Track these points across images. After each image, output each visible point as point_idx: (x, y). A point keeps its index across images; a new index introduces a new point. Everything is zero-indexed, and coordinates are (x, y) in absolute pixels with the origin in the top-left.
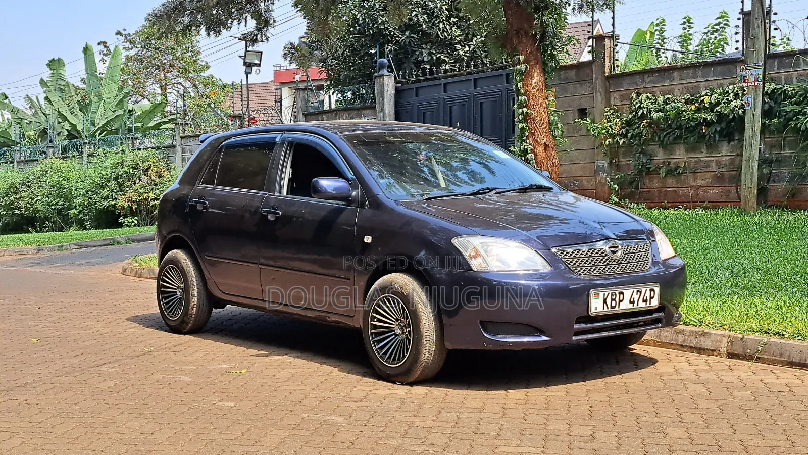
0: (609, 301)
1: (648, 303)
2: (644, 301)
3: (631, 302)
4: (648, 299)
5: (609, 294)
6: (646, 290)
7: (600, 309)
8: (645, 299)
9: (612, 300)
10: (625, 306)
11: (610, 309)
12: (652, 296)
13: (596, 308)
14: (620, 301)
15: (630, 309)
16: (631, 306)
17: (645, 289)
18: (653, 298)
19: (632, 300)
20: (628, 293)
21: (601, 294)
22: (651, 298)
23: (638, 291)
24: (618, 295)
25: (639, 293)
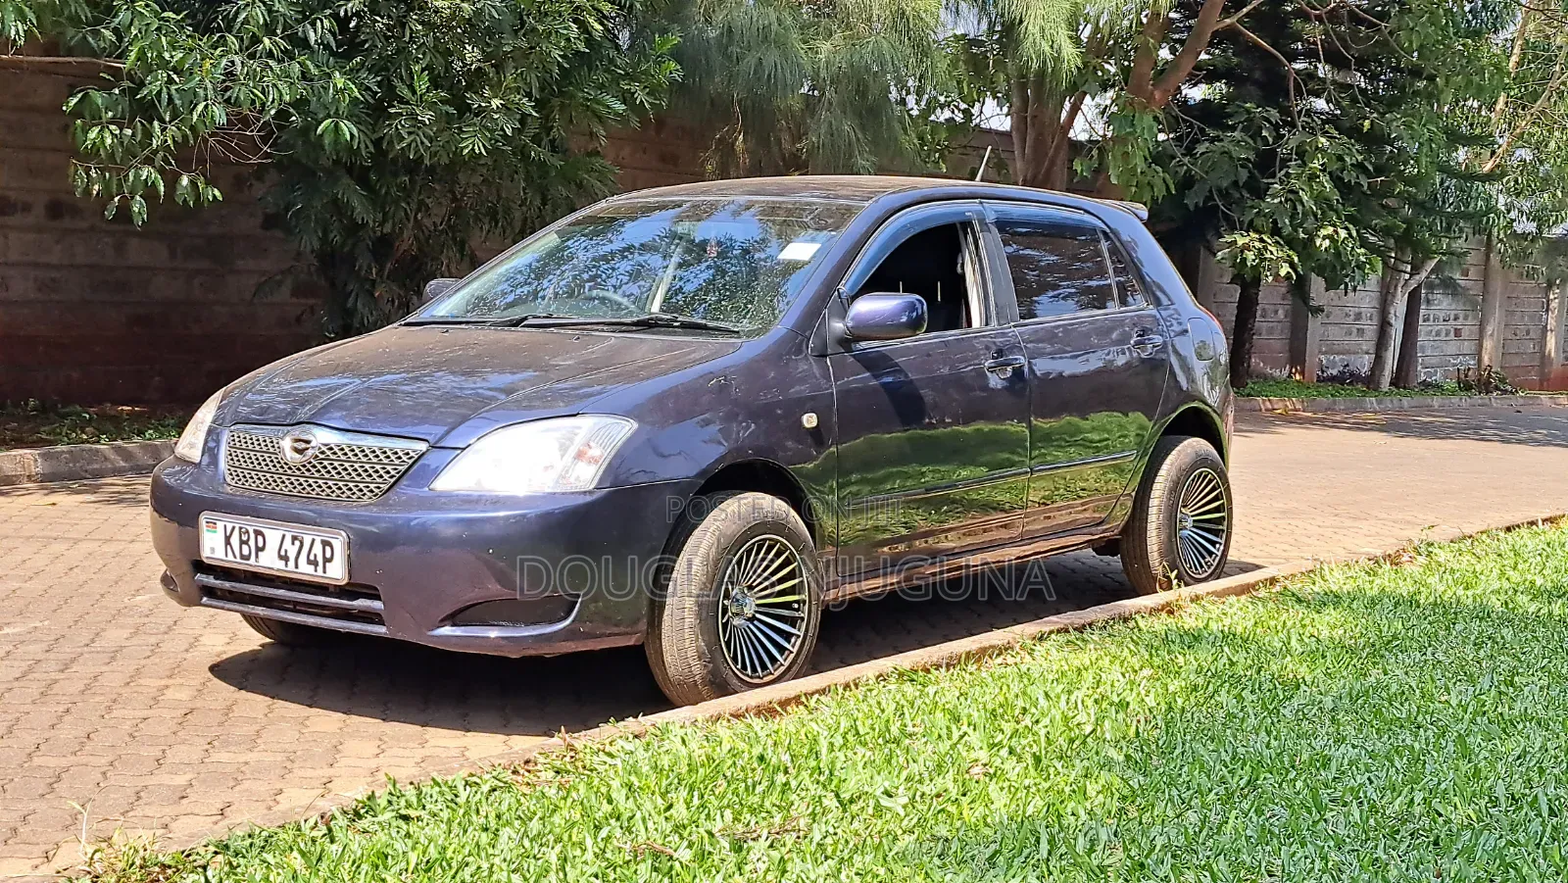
0: (235, 540)
1: (320, 568)
2: (309, 562)
3: (281, 557)
4: (320, 559)
5: (234, 528)
6: (313, 540)
7: (220, 554)
8: (312, 558)
9: (242, 542)
10: (268, 561)
11: (238, 560)
12: (328, 555)
13: (213, 550)
14: (259, 549)
15: (278, 570)
16: (281, 564)
17: (311, 537)
18: (330, 560)
19: (283, 553)
20: (273, 536)
21: (220, 525)
22: (326, 560)
23: (294, 538)
24: (252, 536)
25: (297, 543)
